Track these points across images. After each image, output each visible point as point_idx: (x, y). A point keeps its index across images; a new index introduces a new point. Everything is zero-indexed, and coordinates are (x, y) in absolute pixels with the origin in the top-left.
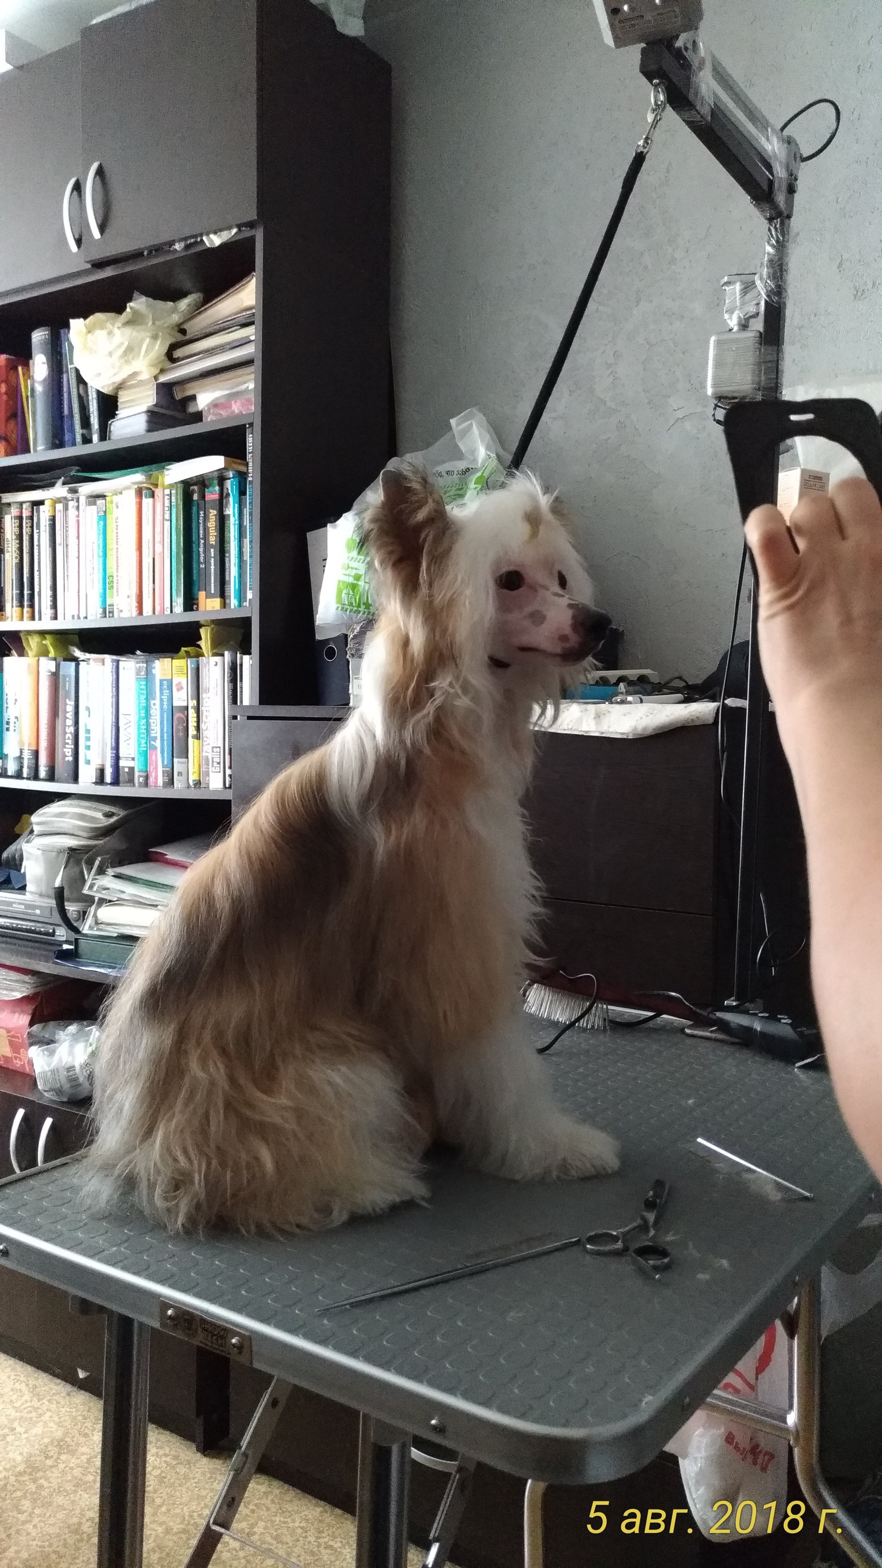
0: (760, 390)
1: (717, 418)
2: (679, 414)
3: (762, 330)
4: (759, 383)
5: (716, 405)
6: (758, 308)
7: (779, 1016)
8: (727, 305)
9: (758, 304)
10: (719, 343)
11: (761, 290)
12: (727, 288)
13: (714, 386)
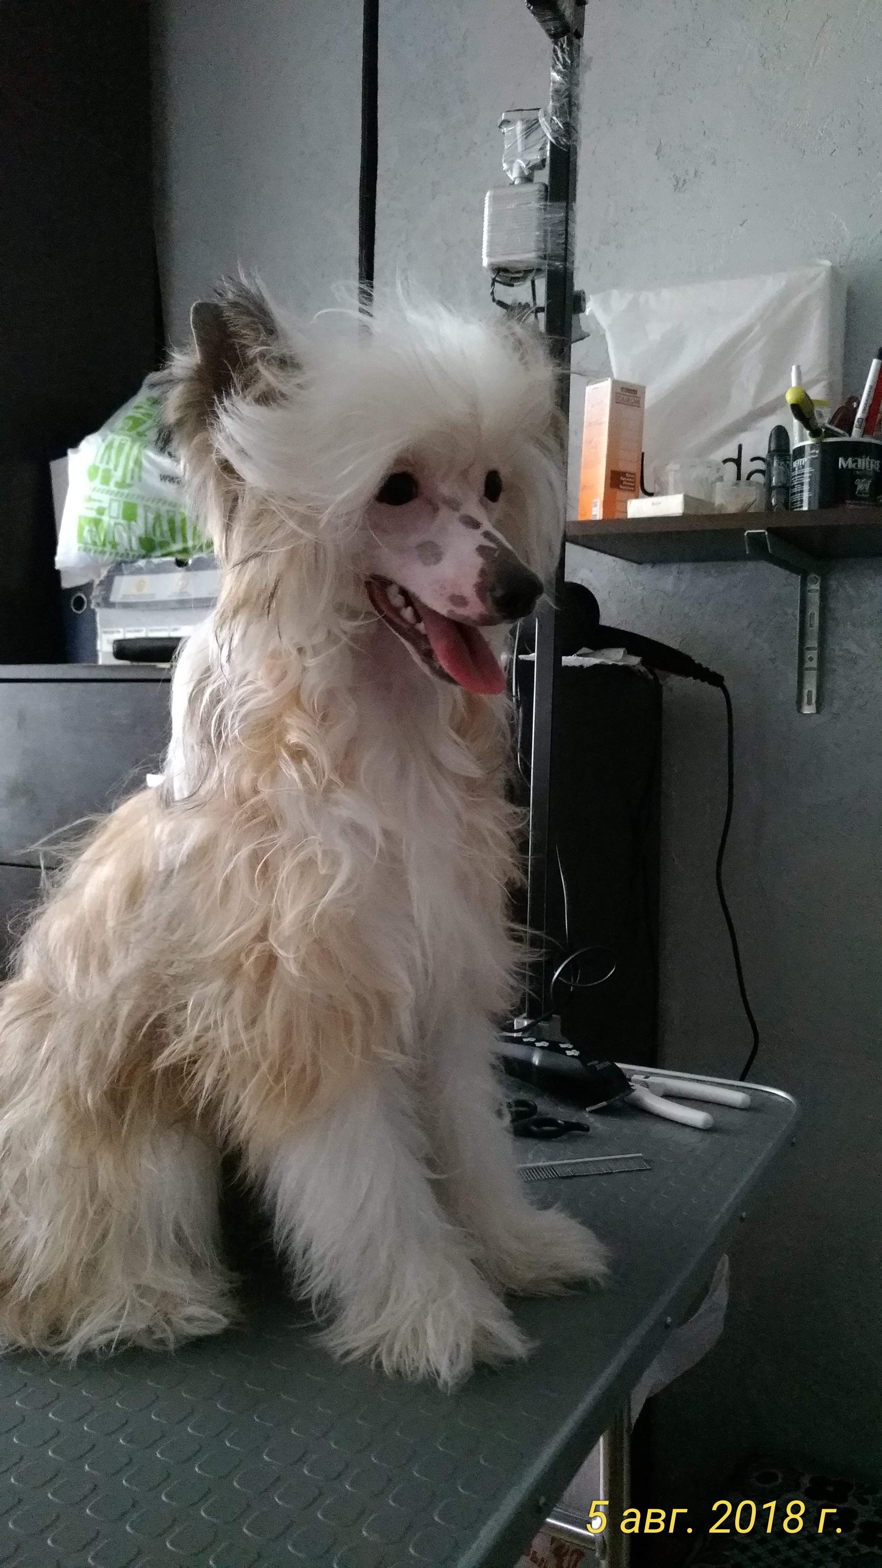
0: (545, 259)
1: (497, 298)
3: (547, 182)
4: (545, 250)
5: (494, 280)
6: (544, 154)
7: (562, 1046)
8: (506, 153)
9: (542, 149)
10: (495, 199)
11: (547, 133)
12: (505, 129)
13: (489, 255)
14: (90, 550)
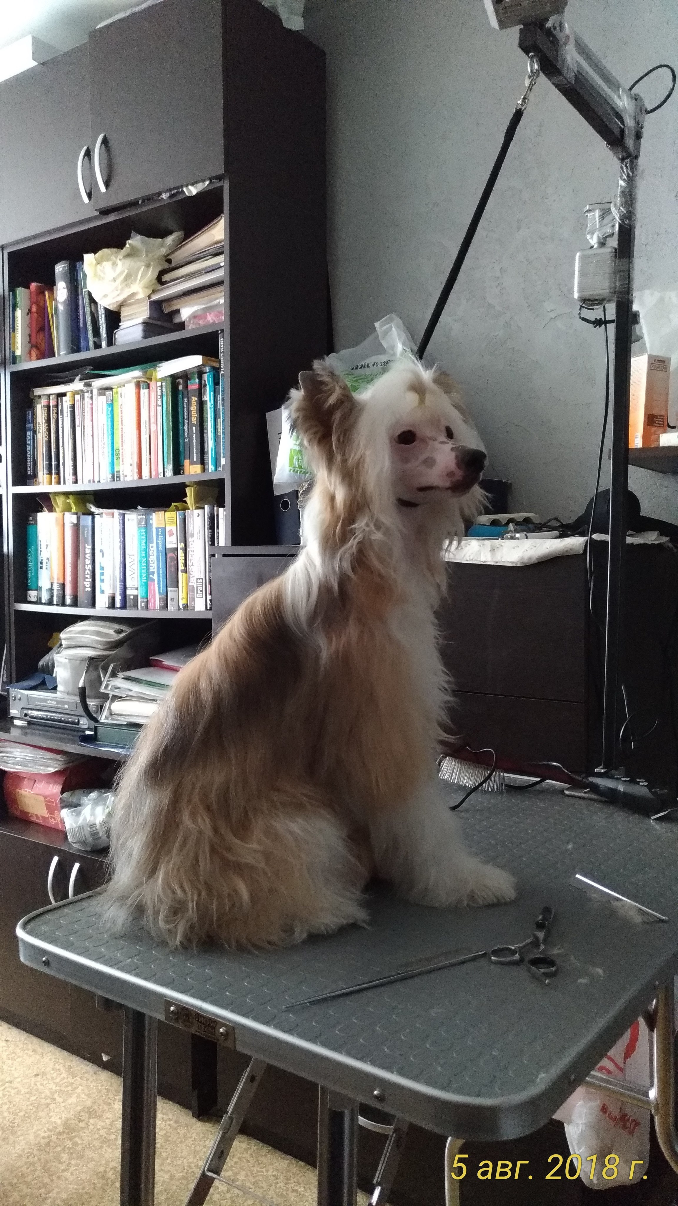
0: (615, 293)
1: (582, 316)
2: (552, 315)
3: (616, 246)
4: (615, 288)
5: (581, 306)
6: (614, 229)
7: (637, 780)
8: (589, 228)
9: (613, 226)
10: (582, 257)
11: (615, 215)
12: (588, 214)
13: (580, 291)
14: (297, 472)
